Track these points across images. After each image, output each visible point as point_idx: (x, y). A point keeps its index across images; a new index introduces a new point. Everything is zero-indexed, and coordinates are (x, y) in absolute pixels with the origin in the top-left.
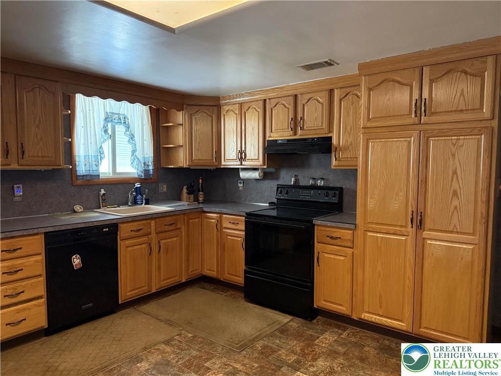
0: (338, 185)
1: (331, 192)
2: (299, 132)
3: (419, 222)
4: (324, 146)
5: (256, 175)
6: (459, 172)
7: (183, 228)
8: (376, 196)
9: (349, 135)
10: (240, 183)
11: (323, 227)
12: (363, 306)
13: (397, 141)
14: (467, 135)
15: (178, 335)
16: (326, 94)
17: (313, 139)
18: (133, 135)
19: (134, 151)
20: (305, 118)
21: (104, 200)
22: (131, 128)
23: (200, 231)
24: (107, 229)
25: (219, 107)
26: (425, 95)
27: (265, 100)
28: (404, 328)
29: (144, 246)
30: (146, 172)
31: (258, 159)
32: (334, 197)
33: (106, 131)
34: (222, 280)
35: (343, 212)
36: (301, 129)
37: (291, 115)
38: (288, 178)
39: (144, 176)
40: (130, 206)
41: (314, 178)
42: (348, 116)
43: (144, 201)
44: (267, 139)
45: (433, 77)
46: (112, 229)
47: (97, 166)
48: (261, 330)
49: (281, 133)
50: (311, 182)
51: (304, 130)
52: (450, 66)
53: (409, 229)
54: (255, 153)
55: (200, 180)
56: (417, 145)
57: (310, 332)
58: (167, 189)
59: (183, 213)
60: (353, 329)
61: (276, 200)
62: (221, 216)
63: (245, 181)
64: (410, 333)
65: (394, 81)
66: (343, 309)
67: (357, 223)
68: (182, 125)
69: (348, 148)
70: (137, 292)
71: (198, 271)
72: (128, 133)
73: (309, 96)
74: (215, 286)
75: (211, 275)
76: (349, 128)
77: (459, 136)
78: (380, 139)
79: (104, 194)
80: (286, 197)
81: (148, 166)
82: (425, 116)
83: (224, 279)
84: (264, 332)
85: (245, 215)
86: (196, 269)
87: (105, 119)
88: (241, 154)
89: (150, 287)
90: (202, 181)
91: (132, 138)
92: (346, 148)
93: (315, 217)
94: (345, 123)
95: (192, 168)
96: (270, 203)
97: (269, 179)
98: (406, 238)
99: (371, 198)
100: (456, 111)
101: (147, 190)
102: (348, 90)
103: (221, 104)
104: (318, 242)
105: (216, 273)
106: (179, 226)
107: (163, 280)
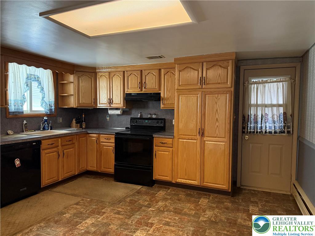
0: (163, 117)
1: (160, 121)
2: (144, 89)
3: (202, 133)
4: (156, 97)
5: (118, 112)
6: (218, 111)
7: (76, 143)
8: (183, 122)
9: (169, 93)
10: (108, 117)
11: (158, 138)
12: (177, 176)
13: (192, 96)
14: (221, 94)
15: (81, 200)
16: (157, 71)
17: (151, 93)
18: (43, 88)
19: (43, 98)
20: (147, 83)
21: (26, 127)
22: (42, 84)
23: (86, 145)
24: (35, 143)
25: (96, 73)
26: (204, 75)
27: (124, 72)
28: (197, 184)
29: (55, 153)
30: (51, 110)
31: (121, 103)
32: (161, 123)
33: (27, 85)
34: (100, 171)
35: (165, 131)
36: (145, 88)
37: (139, 81)
38: (137, 114)
39: (50, 113)
40: (42, 131)
41: (150, 114)
42: (168, 82)
43: (50, 128)
44: (126, 92)
45: (207, 67)
46: (37, 143)
47: (22, 106)
48: (127, 193)
49: (133, 89)
50: (149, 116)
51: (146, 88)
52: (215, 63)
53: (198, 136)
54: (118, 100)
55: (83, 115)
56: (201, 98)
57: (152, 192)
58: (62, 120)
59: (76, 134)
60: (172, 188)
61: (130, 126)
62: (99, 136)
63: (111, 116)
64: (199, 186)
65: (191, 68)
66: (168, 179)
67: (174, 135)
68: (73, 82)
69: (169, 98)
70: (52, 181)
71: (84, 168)
72: (39, 87)
73: (149, 71)
74: (94, 176)
75: (93, 170)
76: (169, 89)
77: (218, 94)
78: (184, 95)
79: (26, 124)
80: (136, 124)
81: (51, 106)
82: (204, 85)
83: (101, 171)
84: (129, 194)
85: (115, 134)
86: (84, 167)
87: (27, 78)
88: (110, 100)
89: (58, 177)
90: (84, 116)
91: (42, 90)
92: (168, 99)
93: (154, 133)
94: (167, 86)
95: (78, 108)
96: (126, 128)
97: (125, 115)
98: (197, 142)
99: (181, 123)
100: (217, 83)
101: (51, 121)
102: (168, 70)
103: (97, 72)
104: (155, 146)
105: (96, 168)
106: (74, 142)
107: (66, 174)
